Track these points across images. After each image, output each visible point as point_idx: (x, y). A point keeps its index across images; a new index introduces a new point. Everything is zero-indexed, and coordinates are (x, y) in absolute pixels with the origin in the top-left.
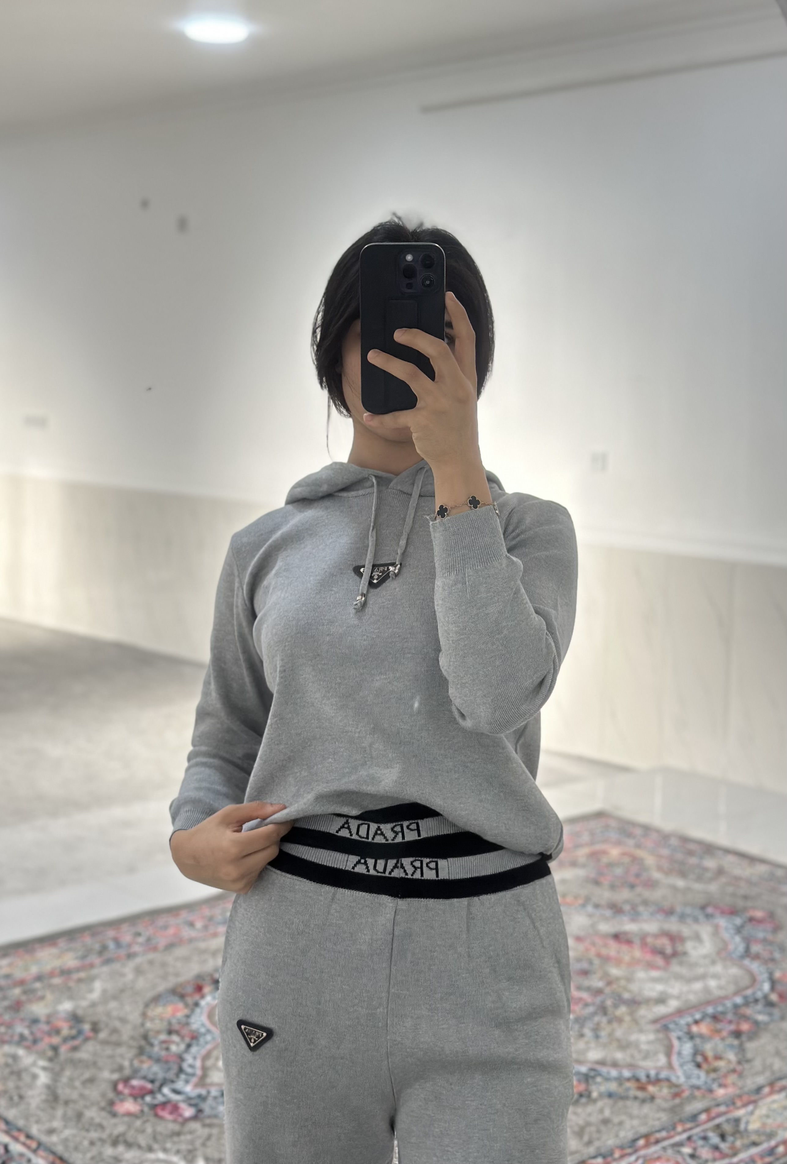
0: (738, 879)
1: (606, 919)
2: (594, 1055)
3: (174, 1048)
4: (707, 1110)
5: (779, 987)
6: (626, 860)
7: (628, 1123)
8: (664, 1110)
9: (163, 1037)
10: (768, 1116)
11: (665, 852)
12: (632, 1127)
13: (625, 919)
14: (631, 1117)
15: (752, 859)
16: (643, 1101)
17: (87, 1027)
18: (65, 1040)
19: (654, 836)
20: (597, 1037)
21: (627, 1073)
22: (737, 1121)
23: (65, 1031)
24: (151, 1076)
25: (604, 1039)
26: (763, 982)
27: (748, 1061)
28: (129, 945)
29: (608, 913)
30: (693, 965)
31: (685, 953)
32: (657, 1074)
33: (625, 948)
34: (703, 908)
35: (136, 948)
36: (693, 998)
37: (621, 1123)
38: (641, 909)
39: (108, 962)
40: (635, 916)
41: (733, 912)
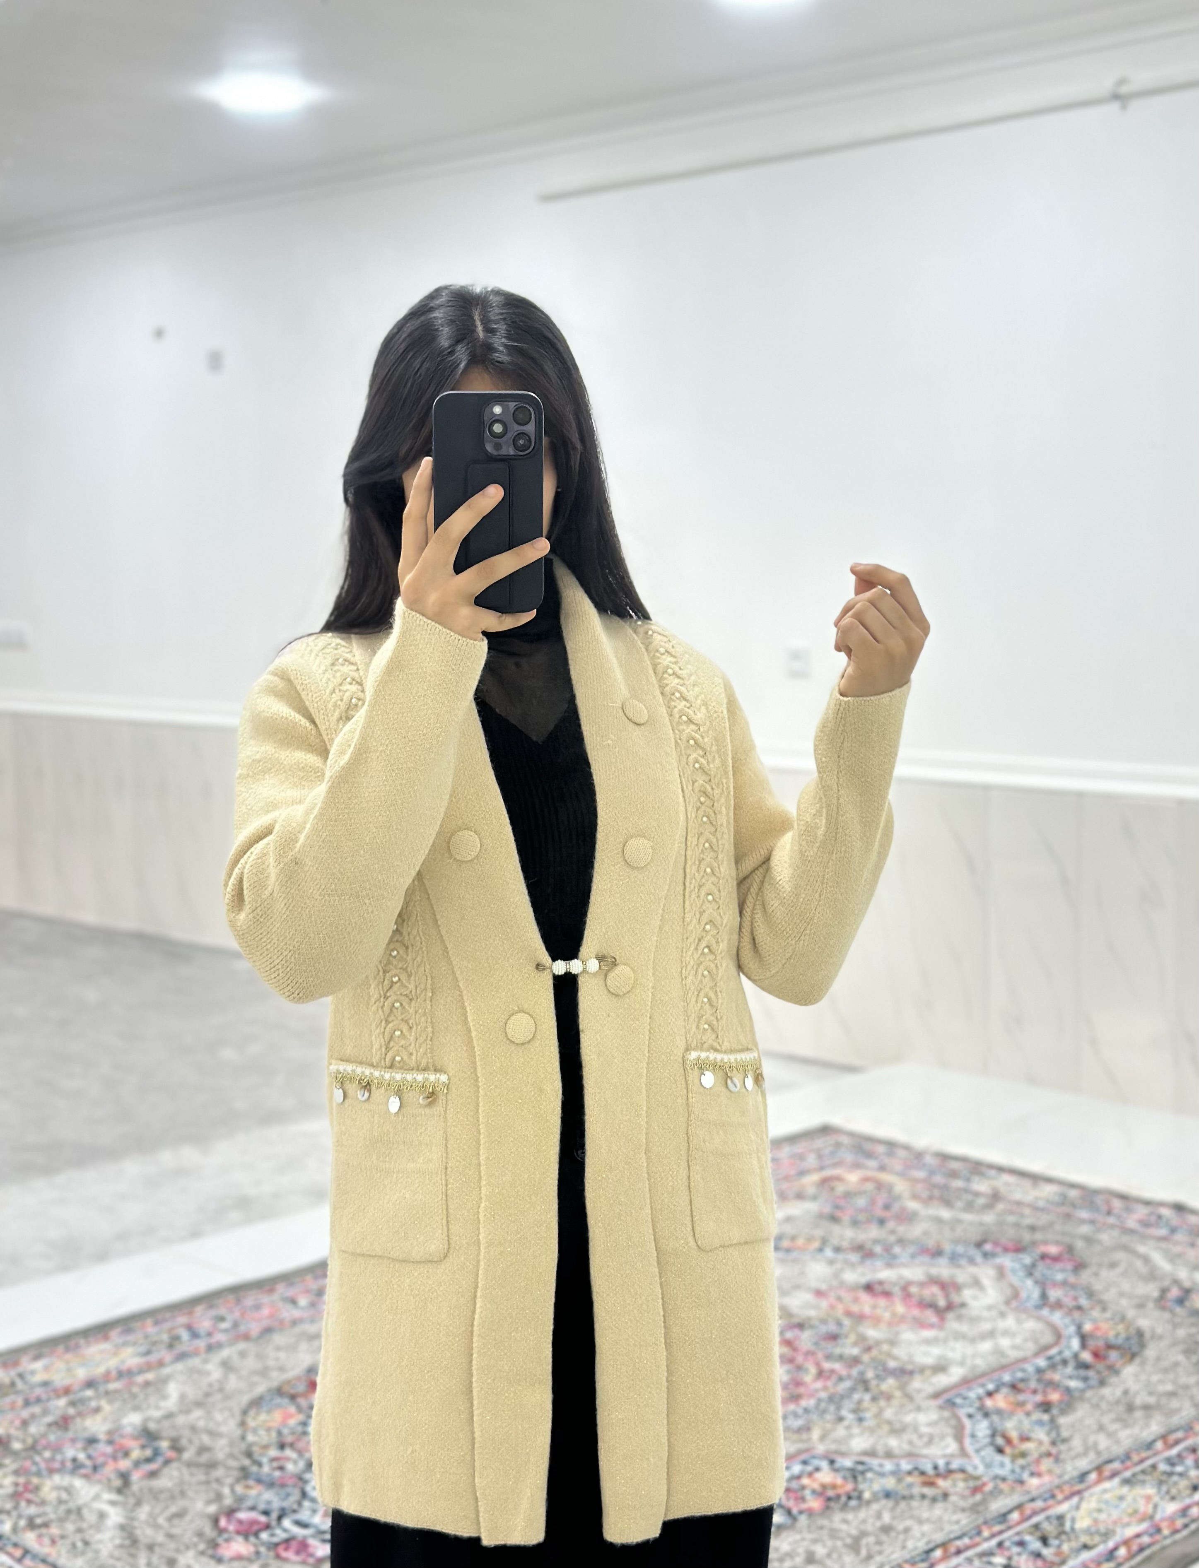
0: (1019, 1203)
1: (852, 1266)
2: (859, 1443)
3: (290, 1467)
4: (1019, 1507)
5: (1091, 1343)
6: (869, 1186)
7: (916, 1531)
8: (963, 1510)
9: (273, 1452)
10: (1099, 1511)
11: (921, 1174)
12: (923, 1535)
13: (879, 1263)
14: (921, 1522)
15: (1036, 1178)
16: (934, 1500)
17: (164, 1444)
18: (137, 1464)
19: (902, 1153)
20: (861, 1420)
21: (906, 1466)
22: (1060, 1518)
23: (136, 1454)
24: (262, 1506)
25: (870, 1423)
26: (1070, 1337)
27: (1064, 1441)
28: (210, 1334)
29: (854, 1257)
30: (974, 1320)
31: (963, 1305)
32: (948, 1464)
33: (882, 1302)
34: (979, 1245)
35: (219, 1337)
36: (981, 1364)
37: (907, 1530)
38: (897, 1250)
39: (182, 1357)
40: (891, 1261)
41: (1019, 1249)
